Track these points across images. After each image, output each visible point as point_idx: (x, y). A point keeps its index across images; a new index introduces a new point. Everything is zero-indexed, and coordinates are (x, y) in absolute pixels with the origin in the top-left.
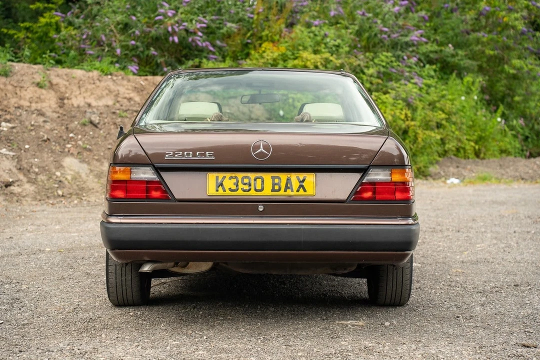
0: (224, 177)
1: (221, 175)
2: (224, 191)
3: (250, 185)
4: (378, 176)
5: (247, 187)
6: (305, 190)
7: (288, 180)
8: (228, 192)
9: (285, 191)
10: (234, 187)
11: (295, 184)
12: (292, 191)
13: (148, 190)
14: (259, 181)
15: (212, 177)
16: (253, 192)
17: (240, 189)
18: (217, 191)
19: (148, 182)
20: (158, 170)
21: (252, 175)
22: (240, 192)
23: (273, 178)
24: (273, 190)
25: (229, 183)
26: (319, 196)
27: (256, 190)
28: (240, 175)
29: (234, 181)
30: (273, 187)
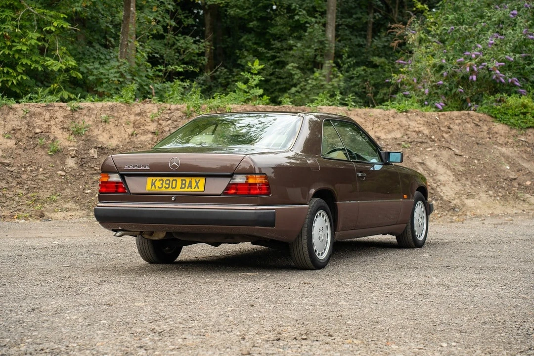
0: (156, 180)
1: (154, 179)
2: (155, 188)
3: (169, 184)
4: (240, 179)
5: (167, 186)
6: (198, 189)
7: (190, 182)
8: (157, 189)
9: (188, 188)
10: (161, 186)
11: (194, 184)
12: (191, 188)
13: (117, 187)
14: (174, 182)
15: (149, 180)
16: (170, 189)
17: (164, 187)
18: (151, 188)
19: (117, 183)
20: (122, 176)
21: (171, 179)
22: (163, 189)
23: (182, 180)
24: (181, 188)
25: (158, 184)
26: (206, 192)
27: (172, 188)
28: (165, 179)
29: (161, 182)
30: (182, 186)
